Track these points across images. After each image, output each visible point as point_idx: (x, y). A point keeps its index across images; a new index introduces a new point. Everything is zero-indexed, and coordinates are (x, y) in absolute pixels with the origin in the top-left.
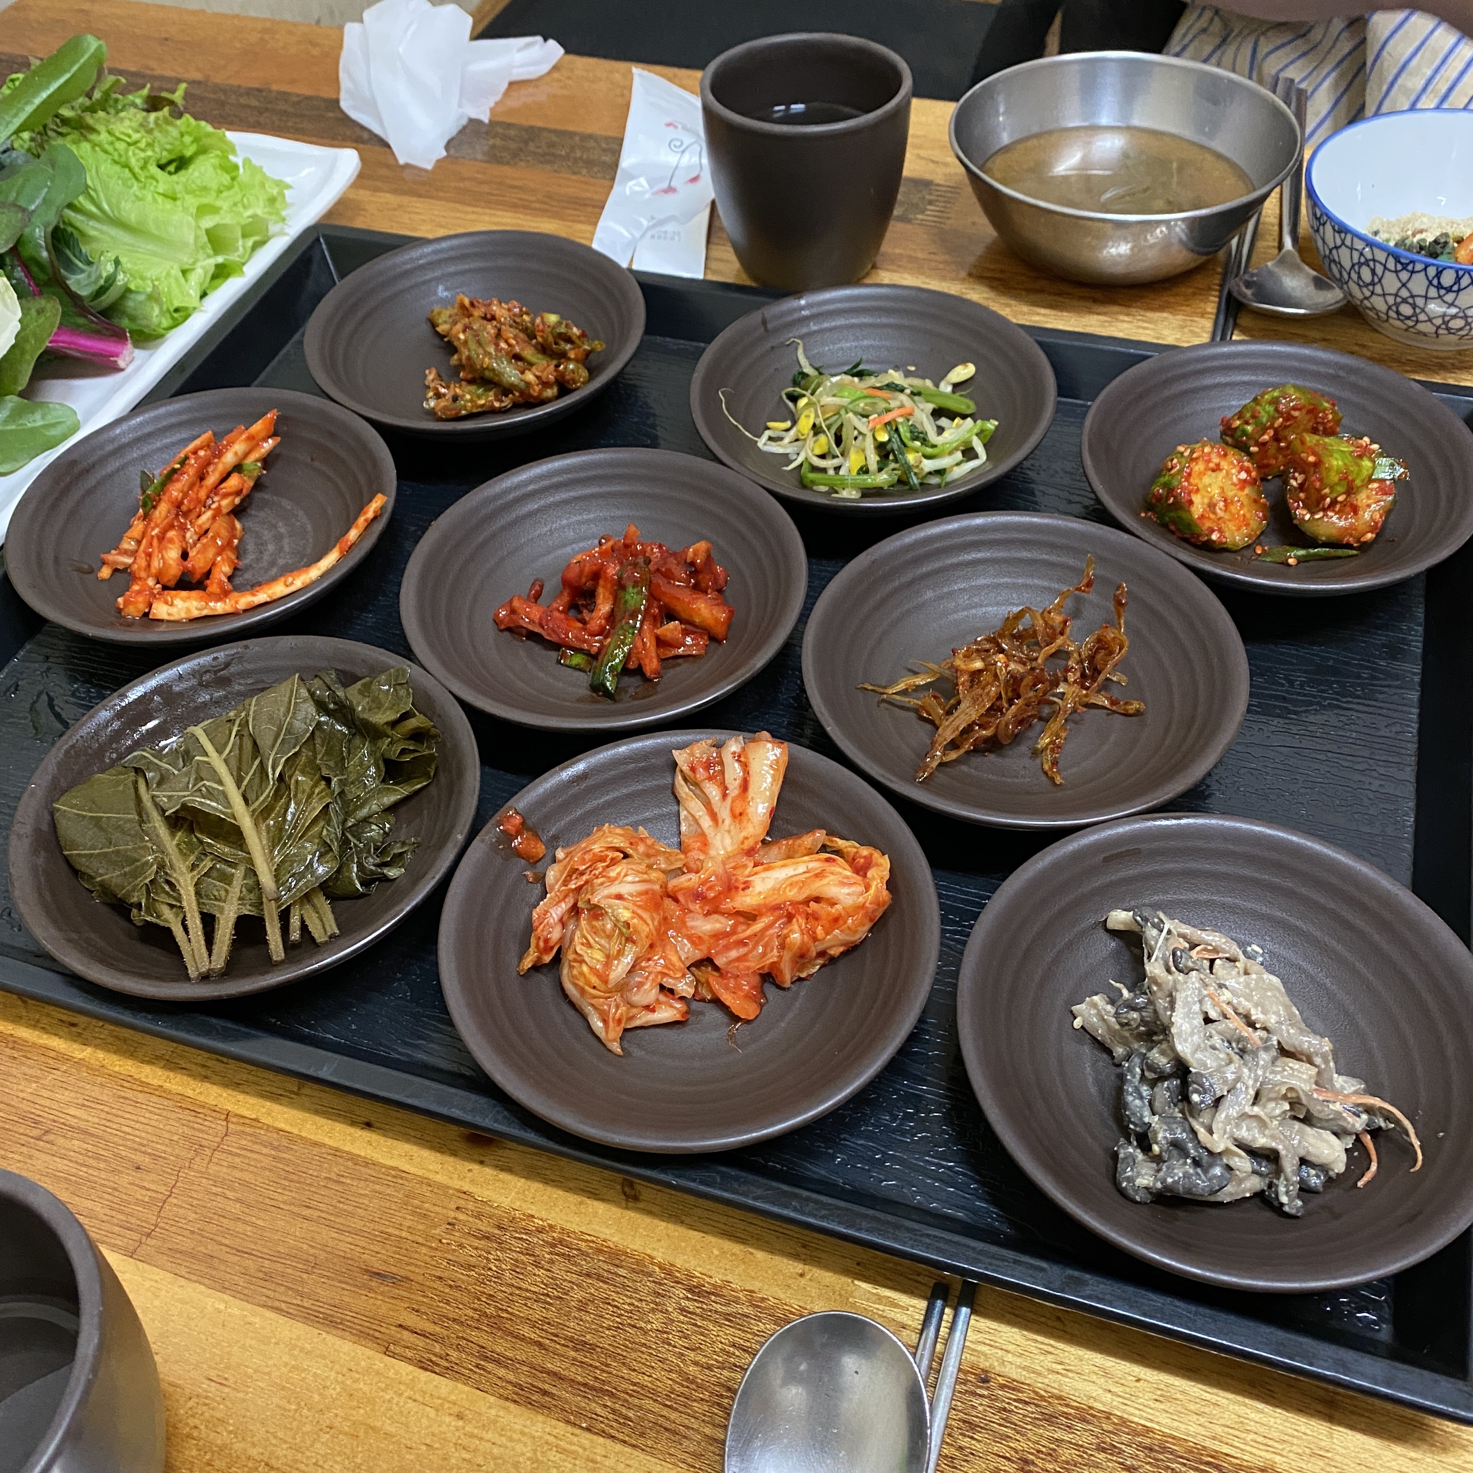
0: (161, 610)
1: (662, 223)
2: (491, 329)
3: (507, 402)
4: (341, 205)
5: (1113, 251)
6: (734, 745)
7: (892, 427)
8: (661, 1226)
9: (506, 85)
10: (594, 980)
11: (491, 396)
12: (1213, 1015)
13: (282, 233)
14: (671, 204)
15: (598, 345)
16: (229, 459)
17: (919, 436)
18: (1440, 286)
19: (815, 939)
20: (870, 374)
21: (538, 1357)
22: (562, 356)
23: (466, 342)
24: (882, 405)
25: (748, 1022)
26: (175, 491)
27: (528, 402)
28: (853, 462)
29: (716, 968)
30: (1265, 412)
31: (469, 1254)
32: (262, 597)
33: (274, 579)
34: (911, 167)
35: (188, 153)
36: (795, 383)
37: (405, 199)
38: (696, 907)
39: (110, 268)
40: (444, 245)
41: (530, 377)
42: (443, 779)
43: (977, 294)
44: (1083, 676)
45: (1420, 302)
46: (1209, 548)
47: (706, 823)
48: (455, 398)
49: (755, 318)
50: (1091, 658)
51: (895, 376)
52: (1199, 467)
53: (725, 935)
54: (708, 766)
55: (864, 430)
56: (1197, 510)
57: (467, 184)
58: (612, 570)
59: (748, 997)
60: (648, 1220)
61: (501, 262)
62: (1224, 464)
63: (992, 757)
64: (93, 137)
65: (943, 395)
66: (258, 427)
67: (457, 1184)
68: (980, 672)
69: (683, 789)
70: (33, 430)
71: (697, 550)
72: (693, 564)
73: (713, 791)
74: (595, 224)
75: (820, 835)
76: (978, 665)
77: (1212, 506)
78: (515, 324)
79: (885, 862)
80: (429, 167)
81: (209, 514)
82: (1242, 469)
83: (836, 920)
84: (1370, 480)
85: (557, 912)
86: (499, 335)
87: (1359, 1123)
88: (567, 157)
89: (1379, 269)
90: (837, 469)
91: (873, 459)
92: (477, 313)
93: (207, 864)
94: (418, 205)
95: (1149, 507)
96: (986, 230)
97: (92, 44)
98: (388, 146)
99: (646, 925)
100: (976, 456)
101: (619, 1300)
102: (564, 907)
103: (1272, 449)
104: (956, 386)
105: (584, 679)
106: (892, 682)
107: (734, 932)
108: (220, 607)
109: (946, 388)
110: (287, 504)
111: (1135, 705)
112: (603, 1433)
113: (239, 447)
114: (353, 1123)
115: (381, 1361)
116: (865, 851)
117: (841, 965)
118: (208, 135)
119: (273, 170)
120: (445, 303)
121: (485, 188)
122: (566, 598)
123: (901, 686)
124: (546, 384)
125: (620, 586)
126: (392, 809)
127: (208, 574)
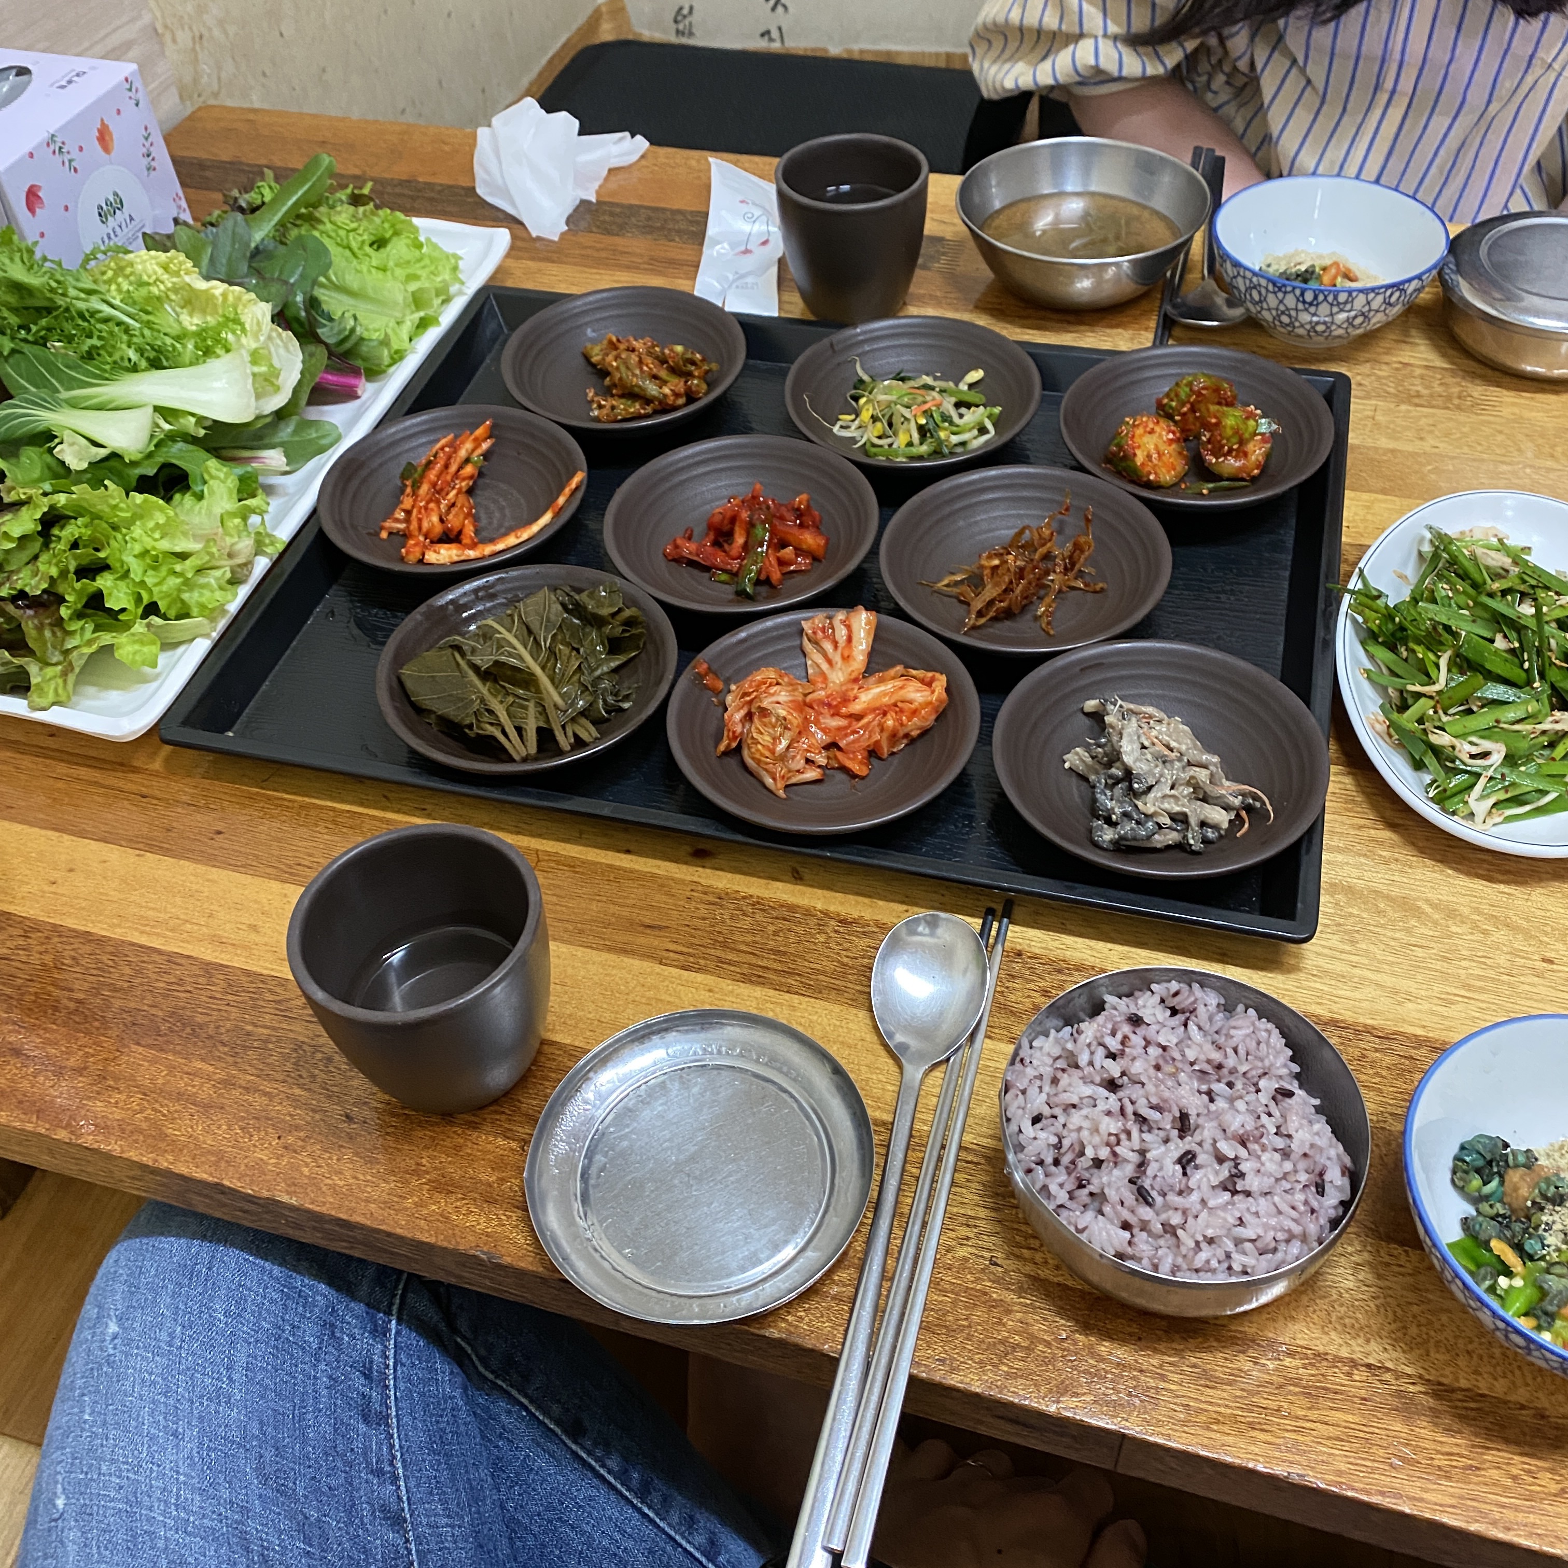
0: (431, 557)
1: (743, 276)
2: (634, 358)
3: (649, 410)
4: (500, 270)
5: (1079, 285)
6: (840, 615)
7: (928, 414)
8: (819, 892)
9: (605, 173)
10: (767, 754)
11: (637, 406)
12: (1146, 743)
13: (460, 293)
14: (749, 263)
15: (714, 366)
16: (463, 453)
17: (946, 418)
18: (1304, 302)
19: (902, 725)
20: (909, 379)
21: (754, 960)
22: (690, 375)
23: (617, 368)
24: (920, 399)
25: (863, 778)
26: (432, 475)
27: (665, 409)
28: (901, 440)
29: (840, 749)
30: (1184, 392)
31: (703, 912)
32: (500, 546)
33: (506, 534)
34: (930, 228)
35: (387, 235)
36: (855, 388)
37: (542, 265)
38: (825, 710)
39: (352, 322)
40: (591, 298)
41: (666, 390)
42: (650, 647)
43: (982, 321)
44: (1066, 569)
45: (1293, 313)
46: (1149, 485)
47: (825, 666)
48: (613, 408)
49: (826, 341)
50: (1071, 557)
51: (928, 380)
52: (1140, 431)
53: (846, 728)
54: (823, 630)
55: (908, 415)
56: (1140, 458)
57: (589, 252)
58: (745, 515)
59: (861, 763)
60: (810, 890)
61: (632, 310)
62: (1157, 429)
63: (1008, 623)
64: (321, 227)
65: (962, 392)
66: (480, 431)
67: (689, 878)
68: (997, 567)
69: (808, 646)
70: (310, 441)
71: (801, 500)
72: (798, 509)
73: (828, 646)
74: (694, 279)
75: (899, 668)
76: (996, 562)
77: (1149, 457)
78: (649, 353)
79: (944, 678)
80: (556, 239)
81: (454, 492)
82: (1170, 431)
83: (915, 712)
84: (1255, 434)
85: (738, 716)
86: (641, 362)
87: (1237, 802)
88: (662, 228)
89: (1263, 291)
90: (890, 445)
91: (916, 437)
92: (622, 347)
93: (511, 699)
94: (553, 268)
95: (1108, 460)
96: (985, 273)
97: (326, 160)
98: (521, 223)
99: (795, 719)
100: (987, 432)
101: (798, 929)
102: (742, 713)
103: (1191, 417)
104: (971, 386)
105: (730, 589)
106: (940, 581)
107: (849, 726)
108: (472, 554)
109: (963, 387)
110: (503, 486)
111: (1100, 585)
112: (797, 993)
113: (469, 445)
114: (619, 851)
115: (658, 968)
116: (930, 674)
117: (919, 744)
118: (403, 222)
119: (448, 247)
120: (594, 341)
121: (603, 254)
122: (712, 536)
123: (946, 582)
124: (677, 395)
125: (751, 525)
126: (616, 670)
127: (460, 532)
